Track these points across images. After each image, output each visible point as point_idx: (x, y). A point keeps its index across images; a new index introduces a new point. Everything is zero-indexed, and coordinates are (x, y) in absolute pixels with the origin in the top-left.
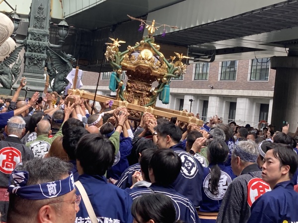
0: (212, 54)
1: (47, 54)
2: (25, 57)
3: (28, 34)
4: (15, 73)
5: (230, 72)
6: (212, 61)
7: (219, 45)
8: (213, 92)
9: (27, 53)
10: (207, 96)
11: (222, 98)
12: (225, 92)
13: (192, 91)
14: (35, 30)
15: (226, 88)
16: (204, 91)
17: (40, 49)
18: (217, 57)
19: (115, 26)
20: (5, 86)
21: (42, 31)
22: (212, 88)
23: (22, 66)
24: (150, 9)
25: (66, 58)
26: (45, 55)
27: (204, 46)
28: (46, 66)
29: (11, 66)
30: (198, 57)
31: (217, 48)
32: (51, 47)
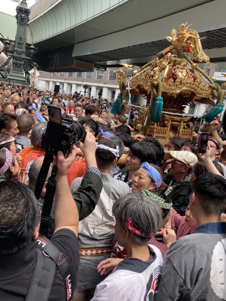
0: (105, 67)
1: (24, 61)
2: (13, 63)
3: (15, 51)
4: (8, 70)
5: (113, 77)
6: (105, 70)
7: (109, 63)
9: (14, 61)
10: (102, 87)
11: (109, 89)
12: (111, 86)
13: (96, 84)
14: (18, 49)
15: (111, 84)
16: (101, 85)
17: (21, 59)
18: (108, 69)
20: (3, 77)
21: (21, 50)
22: (105, 84)
23: (12, 67)
24: (76, 42)
25: (33, 64)
26: (23, 62)
27: (101, 63)
28: (24, 67)
29: (6, 67)
30: (99, 68)
31: (108, 64)
32: (26, 59)
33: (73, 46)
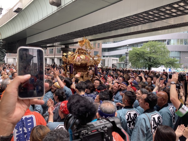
0: (46, 47)
5: (51, 52)
7: (48, 45)
8: (48, 57)
10: (46, 58)
15: (51, 56)
19: (18, 41)
24: (27, 36)
33: (26, 38)
